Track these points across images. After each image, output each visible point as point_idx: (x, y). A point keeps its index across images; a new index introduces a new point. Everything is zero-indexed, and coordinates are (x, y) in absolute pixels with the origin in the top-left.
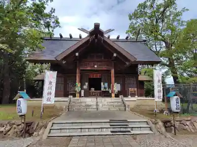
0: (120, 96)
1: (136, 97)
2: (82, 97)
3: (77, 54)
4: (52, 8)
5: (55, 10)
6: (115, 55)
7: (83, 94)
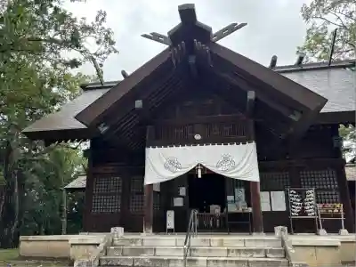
0: (278, 229)
1: (344, 231)
2: (171, 231)
3: (139, 104)
4: (100, 13)
5: (105, 14)
6: (251, 95)
7: (170, 223)
